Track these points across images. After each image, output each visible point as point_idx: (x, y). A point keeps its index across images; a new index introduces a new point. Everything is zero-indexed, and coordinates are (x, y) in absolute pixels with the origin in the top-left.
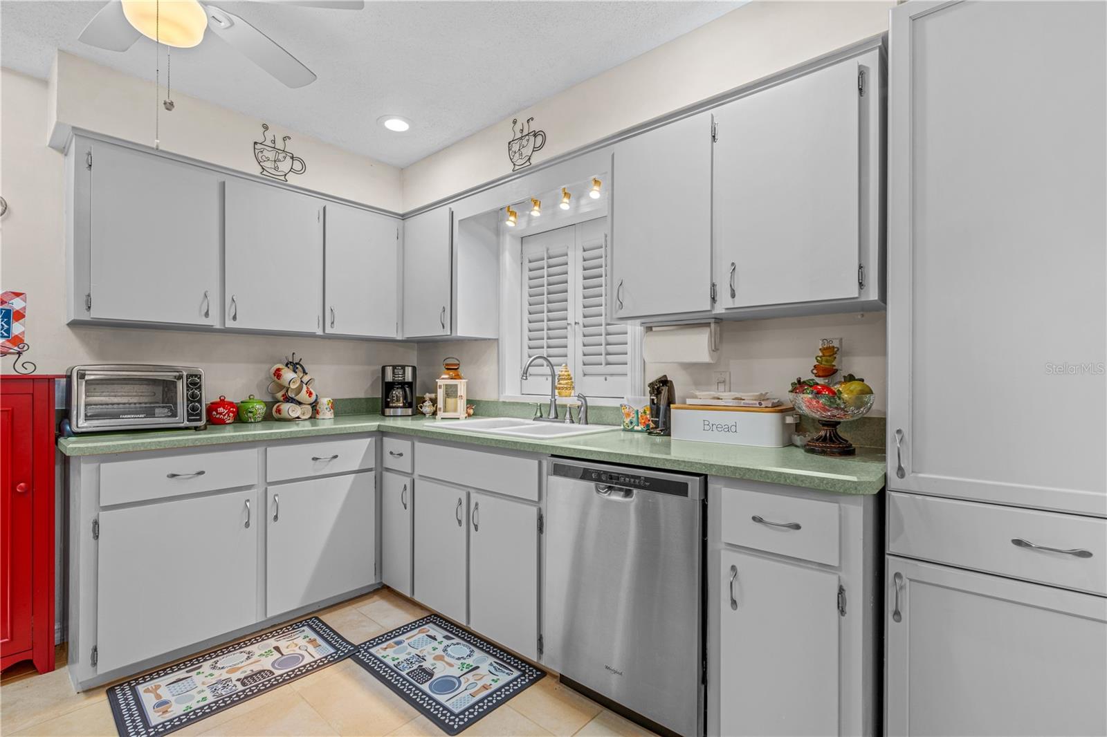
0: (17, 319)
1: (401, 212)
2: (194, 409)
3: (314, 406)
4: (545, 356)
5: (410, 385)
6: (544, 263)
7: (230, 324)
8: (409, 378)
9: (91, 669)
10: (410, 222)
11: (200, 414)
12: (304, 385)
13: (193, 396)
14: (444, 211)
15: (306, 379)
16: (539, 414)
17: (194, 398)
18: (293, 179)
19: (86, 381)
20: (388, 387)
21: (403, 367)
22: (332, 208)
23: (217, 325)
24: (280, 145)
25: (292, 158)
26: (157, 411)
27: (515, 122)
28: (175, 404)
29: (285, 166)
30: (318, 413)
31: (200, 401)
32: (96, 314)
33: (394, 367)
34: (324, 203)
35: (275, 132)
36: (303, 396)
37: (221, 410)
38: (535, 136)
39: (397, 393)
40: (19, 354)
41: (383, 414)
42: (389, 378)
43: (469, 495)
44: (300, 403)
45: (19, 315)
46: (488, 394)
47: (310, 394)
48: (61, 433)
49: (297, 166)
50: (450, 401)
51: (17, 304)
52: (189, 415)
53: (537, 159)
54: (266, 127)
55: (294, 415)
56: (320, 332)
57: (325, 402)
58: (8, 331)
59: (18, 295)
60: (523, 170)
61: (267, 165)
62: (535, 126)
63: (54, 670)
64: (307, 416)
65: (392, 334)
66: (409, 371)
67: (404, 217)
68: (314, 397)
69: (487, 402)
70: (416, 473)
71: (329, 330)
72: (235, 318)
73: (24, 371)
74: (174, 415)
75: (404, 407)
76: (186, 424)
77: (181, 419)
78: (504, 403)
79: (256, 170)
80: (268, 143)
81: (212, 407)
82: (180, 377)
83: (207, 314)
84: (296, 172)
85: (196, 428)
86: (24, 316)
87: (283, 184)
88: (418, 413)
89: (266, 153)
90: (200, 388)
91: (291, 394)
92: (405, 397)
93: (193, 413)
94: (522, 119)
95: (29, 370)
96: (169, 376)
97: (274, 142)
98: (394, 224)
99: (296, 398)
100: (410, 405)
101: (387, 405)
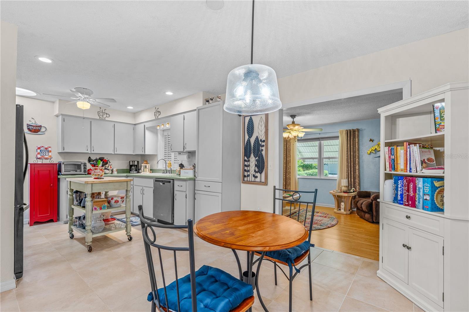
0: (50, 152)
1: (134, 124)
2: (85, 170)
3: (112, 171)
4: (164, 159)
5: (136, 166)
6: (167, 137)
7: (92, 152)
8: (136, 164)
9: (66, 219)
10: (137, 126)
11: (86, 171)
12: (110, 166)
13: (85, 167)
14: (143, 125)
15: (110, 164)
16: (163, 172)
17: (85, 168)
18: (107, 119)
19: (64, 164)
20: (131, 166)
21: (135, 161)
22: (116, 124)
23: (90, 152)
24: (104, 111)
25: (107, 114)
26: (78, 171)
27: (156, 108)
28: (81, 169)
29: (105, 116)
30: (113, 172)
31: (86, 169)
32: (65, 151)
33: (132, 161)
34: (114, 123)
35: (103, 109)
36: (109, 168)
37: (90, 171)
38: (159, 112)
39: (133, 167)
40: (51, 159)
41: (130, 172)
42: (131, 164)
43: (143, 188)
44: (109, 170)
45: (50, 151)
46: (155, 168)
47: (111, 168)
48: (59, 175)
49: (108, 116)
50: (145, 169)
51: (50, 149)
52: (84, 171)
53: (159, 117)
54: (100, 108)
55: (107, 172)
56: (113, 153)
57: (115, 170)
58: (48, 155)
59: (50, 147)
60: (157, 119)
61: (100, 116)
62: (159, 110)
63: (57, 222)
64: (110, 173)
65: (132, 153)
66: (136, 162)
67: (135, 125)
68: (112, 169)
69: (155, 170)
70: (134, 184)
71: (115, 153)
72: (93, 151)
73: (51, 162)
74: (81, 172)
75: (135, 171)
76: (83, 173)
77: (82, 172)
78: (158, 170)
79: (98, 118)
80: (101, 111)
81: (89, 170)
82: (82, 164)
83: (87, 150)
84: (107, 117)
85: (85, 174)
86: (51, 152)
87: (105, 120)
88: (138, 172)
89: (100, 114)
90: (86, 166)
91: (106, 168)
92: (135, 169)
93: (85, 171)
94: (157, 108)
95: (52, 162)
96: (80, 163)
97: (102, 111)
98: (132, 126)
99: (108, 169)
100: (136, 170)
101: (131, 170)
